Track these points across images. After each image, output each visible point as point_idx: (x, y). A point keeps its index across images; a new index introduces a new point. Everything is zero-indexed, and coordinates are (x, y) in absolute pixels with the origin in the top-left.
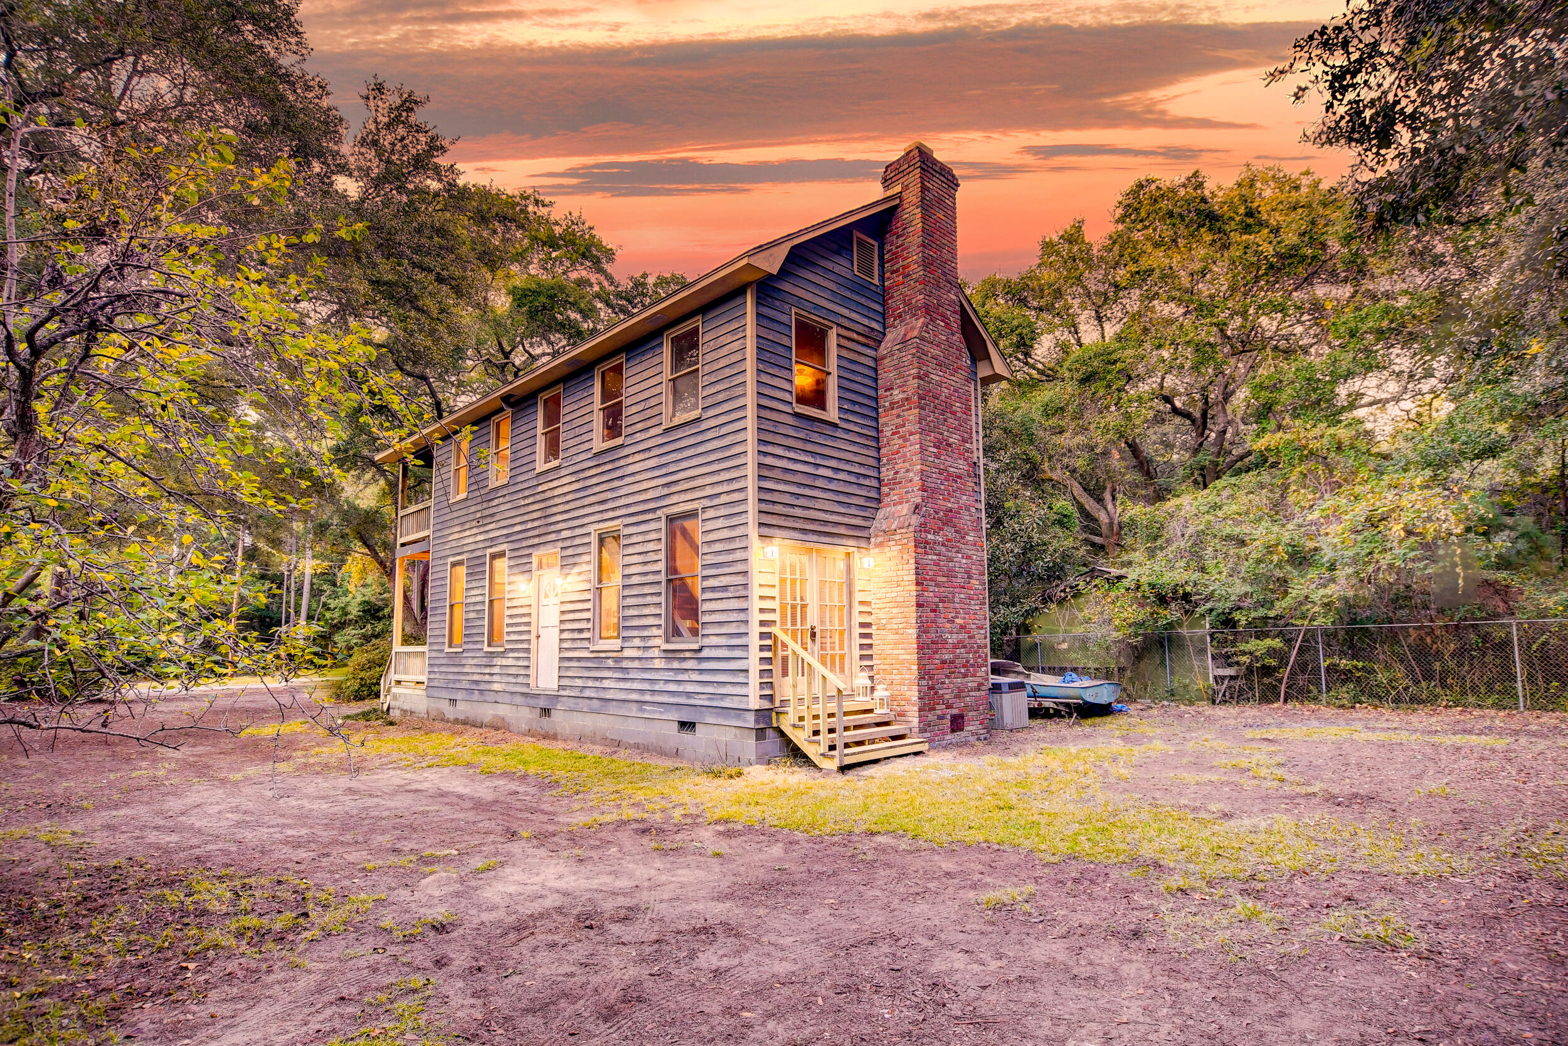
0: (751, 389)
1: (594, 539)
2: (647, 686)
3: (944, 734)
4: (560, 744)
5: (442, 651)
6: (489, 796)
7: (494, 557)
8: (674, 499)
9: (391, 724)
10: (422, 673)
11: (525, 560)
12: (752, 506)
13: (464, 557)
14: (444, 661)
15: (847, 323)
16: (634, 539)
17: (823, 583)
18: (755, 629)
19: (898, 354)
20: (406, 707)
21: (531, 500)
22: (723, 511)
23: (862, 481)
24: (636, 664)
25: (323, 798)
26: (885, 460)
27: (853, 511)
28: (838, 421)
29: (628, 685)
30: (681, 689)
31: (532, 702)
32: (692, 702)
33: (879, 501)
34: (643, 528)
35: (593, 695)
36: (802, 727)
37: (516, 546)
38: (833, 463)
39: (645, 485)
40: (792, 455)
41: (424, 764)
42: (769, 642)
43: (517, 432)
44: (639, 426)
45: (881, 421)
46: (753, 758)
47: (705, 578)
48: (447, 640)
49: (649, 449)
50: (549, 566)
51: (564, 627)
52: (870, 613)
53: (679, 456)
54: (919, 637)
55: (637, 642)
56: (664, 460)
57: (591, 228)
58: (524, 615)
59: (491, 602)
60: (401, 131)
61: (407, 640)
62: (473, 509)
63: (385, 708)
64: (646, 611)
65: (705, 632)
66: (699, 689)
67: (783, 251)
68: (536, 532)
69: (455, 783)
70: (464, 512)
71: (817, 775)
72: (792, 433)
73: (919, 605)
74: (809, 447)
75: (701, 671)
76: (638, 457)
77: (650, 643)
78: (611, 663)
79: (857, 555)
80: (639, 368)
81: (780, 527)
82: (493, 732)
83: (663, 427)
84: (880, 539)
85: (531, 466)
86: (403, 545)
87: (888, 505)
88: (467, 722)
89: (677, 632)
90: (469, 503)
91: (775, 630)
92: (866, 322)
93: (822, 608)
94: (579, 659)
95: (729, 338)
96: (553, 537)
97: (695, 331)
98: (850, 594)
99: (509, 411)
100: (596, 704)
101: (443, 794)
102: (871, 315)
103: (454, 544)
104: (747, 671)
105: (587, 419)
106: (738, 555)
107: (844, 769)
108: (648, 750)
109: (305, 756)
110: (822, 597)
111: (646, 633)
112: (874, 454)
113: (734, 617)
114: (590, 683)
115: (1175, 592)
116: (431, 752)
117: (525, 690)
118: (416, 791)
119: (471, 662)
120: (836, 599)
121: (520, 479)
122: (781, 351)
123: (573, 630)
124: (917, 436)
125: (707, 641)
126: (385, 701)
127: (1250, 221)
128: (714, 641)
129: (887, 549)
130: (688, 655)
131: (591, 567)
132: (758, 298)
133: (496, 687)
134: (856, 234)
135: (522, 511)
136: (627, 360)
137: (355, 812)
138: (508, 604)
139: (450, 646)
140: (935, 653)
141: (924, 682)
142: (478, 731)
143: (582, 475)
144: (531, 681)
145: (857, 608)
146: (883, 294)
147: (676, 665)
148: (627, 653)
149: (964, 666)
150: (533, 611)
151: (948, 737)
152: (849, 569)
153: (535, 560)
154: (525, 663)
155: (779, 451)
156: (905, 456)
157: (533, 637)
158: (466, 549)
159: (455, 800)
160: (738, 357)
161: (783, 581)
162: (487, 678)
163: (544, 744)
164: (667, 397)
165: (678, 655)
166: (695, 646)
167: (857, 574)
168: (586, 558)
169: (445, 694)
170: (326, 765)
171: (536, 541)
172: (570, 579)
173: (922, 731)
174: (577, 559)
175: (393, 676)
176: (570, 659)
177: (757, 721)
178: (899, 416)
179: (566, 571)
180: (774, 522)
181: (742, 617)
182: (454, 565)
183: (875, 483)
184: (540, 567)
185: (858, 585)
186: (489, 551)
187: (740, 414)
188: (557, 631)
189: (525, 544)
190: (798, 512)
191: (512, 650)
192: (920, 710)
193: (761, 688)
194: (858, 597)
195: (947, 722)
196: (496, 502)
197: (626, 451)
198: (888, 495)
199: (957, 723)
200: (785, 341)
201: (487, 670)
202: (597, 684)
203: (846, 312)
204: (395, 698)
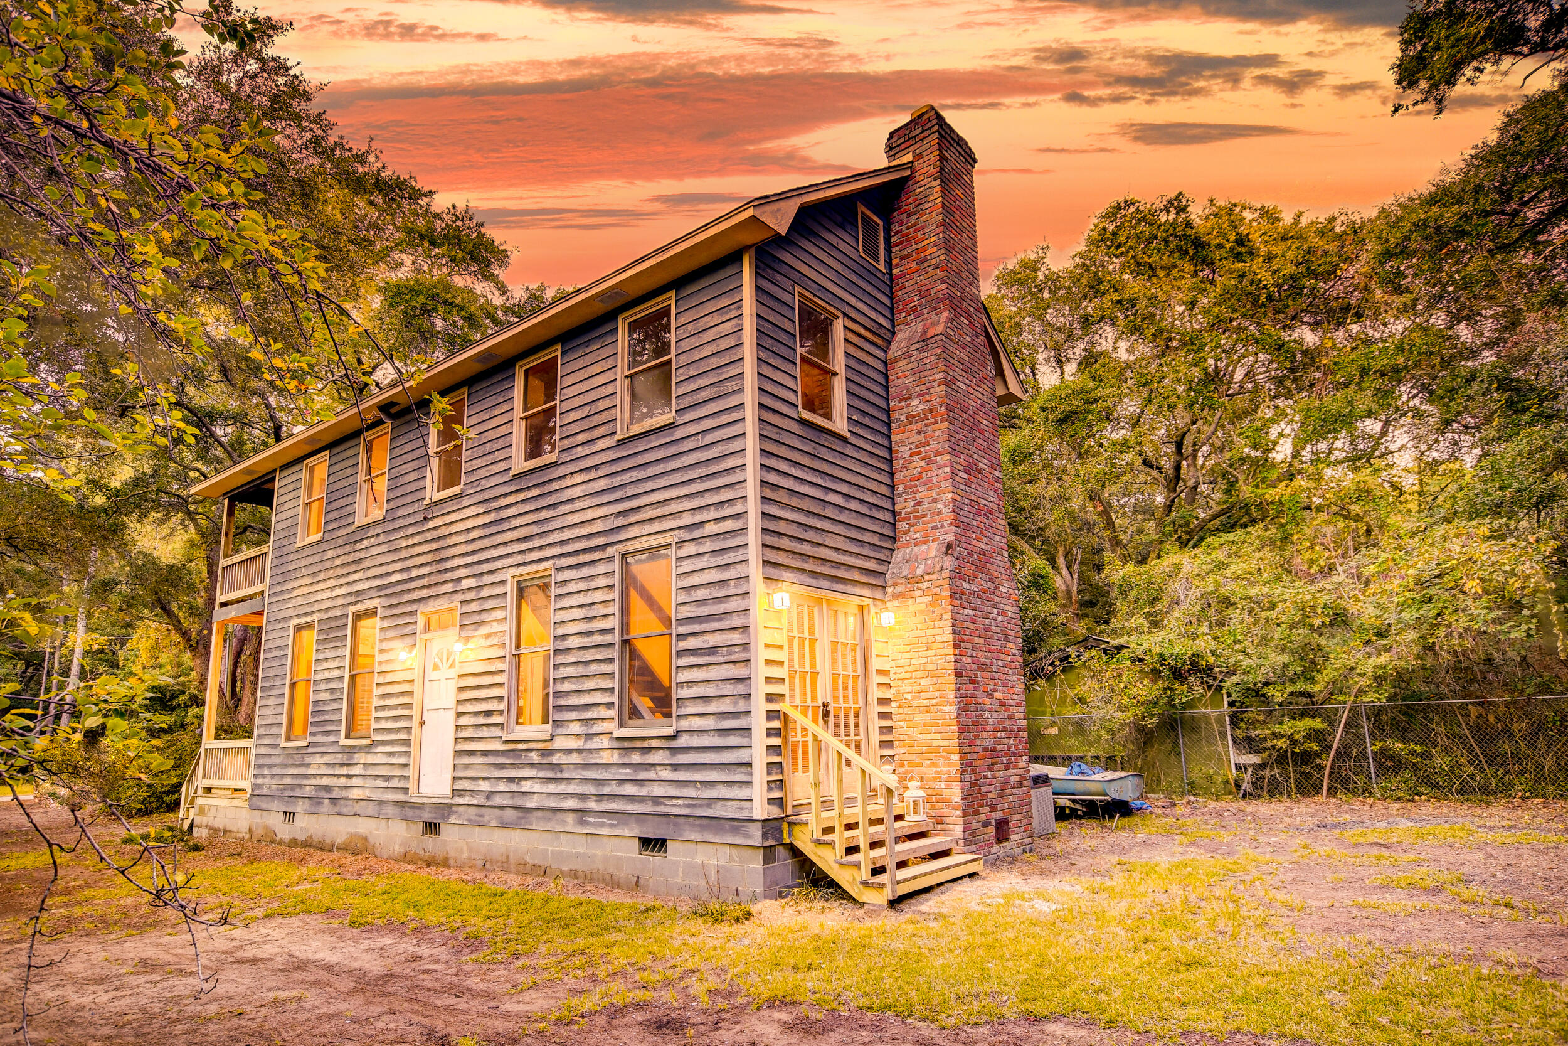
0: (750, 382)
1: (511, 589)
2: (590, 789)
3: (990, 846)
4: (455, 874)
5: (276, 746)
6: (375, 966)
7: (358, 617)
8: (634, 532)
9: (196, 848)
10: (245, 777)
11: (407, 620)
12: (753, 537)
13: (315, 617)
14: (277, 760)
15: (854, 315)
16: (573, 587)
17: (834, 644)
18: (760, 706)
19: (916, 356)
20: (218, 823)
21: (417, 539)
22: (708, 546)
23: (875, 514)
24: (574, 758)
25: (100, 980)
26: (901, 488)
27: (866, 551)
28: (848, 435)
29: (561, 788)
30: (644, 791)
31: (410, 813)
32: (661, 809)
33: (894, 540)
34: (586, 571)
35: (505, 802)
36: (832, 844)
37: (394, 601)
38: (844, 488)
39: (590, 514)
40: (798, 473)
41: (259, 912)
42: (776, 724)
43: (398, 451)
44: (581, 438)
45: (894, 439)
46: (760, 890)
47: (682, 637)
48: (283, 731)
49: (596, 467)
50: (442, 627)
51: (461, 709)
52: (888, 686)
53: (642, 474)
54: (959, 716)
55: (575, 728)
56: (618, 480)
57: (480, 225)
58: (402, 694)
59: (353, 677)
60: (252, 66)
61: (223, 732)
62: (330, 554)
63: (186, 826)
64: (590, 684)
65: (683, 711)
66: (672, 791)
67: (791, 208)
68: (425, 582)
69: (315, 944)
70: (317, 558)
71: (861, 913)
72: (797, 443)
73: (958, 674)
74: (817, 464)
75: (676, 767)
76: (578, 479)
77: (598, 728)
78: (535, 758)
79: (873, 609)
80: (581, 363)
81: (787, 567)
82: (350, 858)
83: (617, 437)
84: (899, 589)
85: (419, 495)
86: (223, 605)
87: (908, 545)
88: (309, 845)
89: (635, 713)
90: (324, 546)
91: (784, 707)
92: (873, 315)
93: (835, 677)
94: (485, 753)
95: (717, 319)
96: (448, 588)
97: (666, 312)
98: (866, 660)
99: (389, 424)
100: (510, 814)
101: (301, 966)
102: (879, 307)
103: (300, 601)
104: (750, 765)
105: (503, 430)
106: (734, 604)
107: (896, 903)
108: (591, 880)
109: (67, 905)
110: (834, 666)
111: (589, 715)
112: (885, 479)
113: (728, 689)
114: (502, 787)
115: (1193, 664)
116: (266, 891)
117: (400, 797)
118: (255, 960)
119: (318, 759)
120: (850, 666)
121: (401, 512)
122: (783, 337)
123: (477, 713)
124: (947, 457)
125: (684, 724)
126: (185, 815)
127: (1242, 250)
128: (697, 723)
129: (911, 602)
130: (654, 743)
131: (506, 627)
132: (757, 267)
133: (355, 793)
134: (862, 208)
135: (404, 554)
136: (563, 353)
137: (157, 1007)
138: (378, 679)
139: (288, 739)
140: (976, 737)
141: (967, 777)
142: (327, 857)
143: (495, 505)
144: (411, 785)
145: (875, 679)
146: (891, 284)
147: (636, 758)
148: (559, 743)
149: (1006, 755)
150: (416, 688)
151: (994, 850)
152: (863, 626)
153: (420, 619)
154: (402, 760)
155: (784, 467)
156: (929, 482)
157: (415, 723)
158: (316, 607)
159: (323, 976)
160: (731, 341)
161: (791, 639)
162: (343, 781)
163: (431, 873)
164: (622, 399)
165: (639, 744)
166: (668, 731)
167: (874, 635)
168: (499, 614)
169: (276, 805)
170: (103, 919)
171: (424, 593)
172: (472, 644)
173: (968, 842)
174: (485, 617)
175: (200, 782)
176: (472, 753)
177: (765, 837)
178: (919, 432)
179: (468, 632)
180: (781, 561)
181: (740, 689)
182: (298, 629)
183: (888, 517)
184: (428, 628)
185: (876, 648)
186: (351, 609)
187: (735, 416)
188: (452, 715)
189: (406, 598)
190: (806, 548)
191: (384, 743)
192: (964, 815)
193: (770, 789)
194: (876, 664)
195: (992, 830)
196: (365, 543)
197: (561, 471)
198: (907, 532)
199: (1002, 831)
200: (787, 325)
201: (344, 771)
202: (513, 787)
203: (852, 300)
204: (202, 811)
